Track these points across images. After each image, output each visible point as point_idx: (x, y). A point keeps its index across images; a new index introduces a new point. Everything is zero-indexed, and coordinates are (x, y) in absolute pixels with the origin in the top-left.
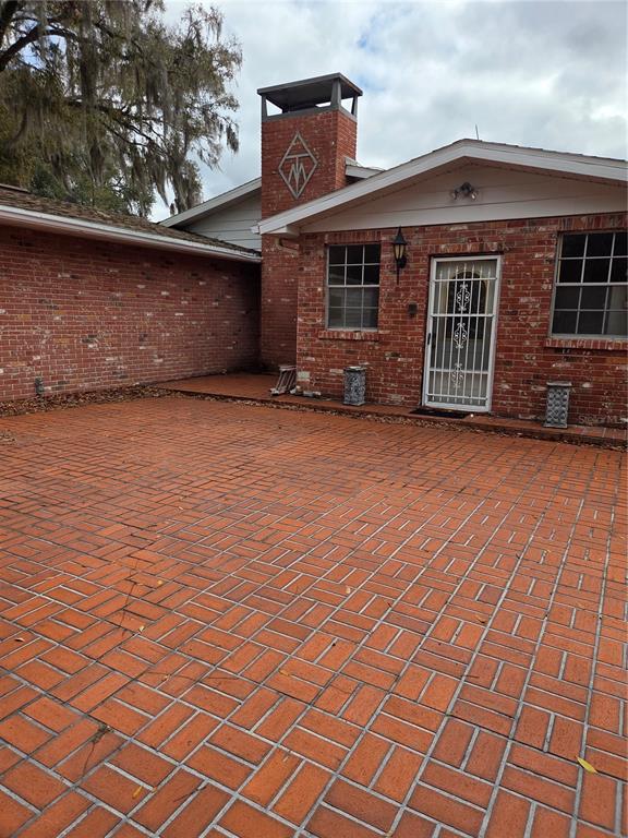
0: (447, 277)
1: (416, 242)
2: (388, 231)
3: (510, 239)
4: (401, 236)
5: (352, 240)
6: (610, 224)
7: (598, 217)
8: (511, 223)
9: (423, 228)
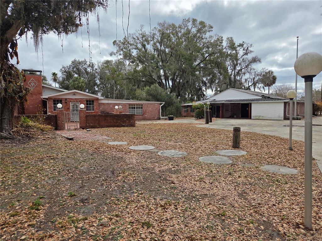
0: (72, 104)
1: (68, 100)
2: (63, 98)
3: (80, 100)
4: (66, 99)
5: (57, 99)
6: (91, 100)
7: (90, 99)
8: (80, 99)
9: (69, 98)
